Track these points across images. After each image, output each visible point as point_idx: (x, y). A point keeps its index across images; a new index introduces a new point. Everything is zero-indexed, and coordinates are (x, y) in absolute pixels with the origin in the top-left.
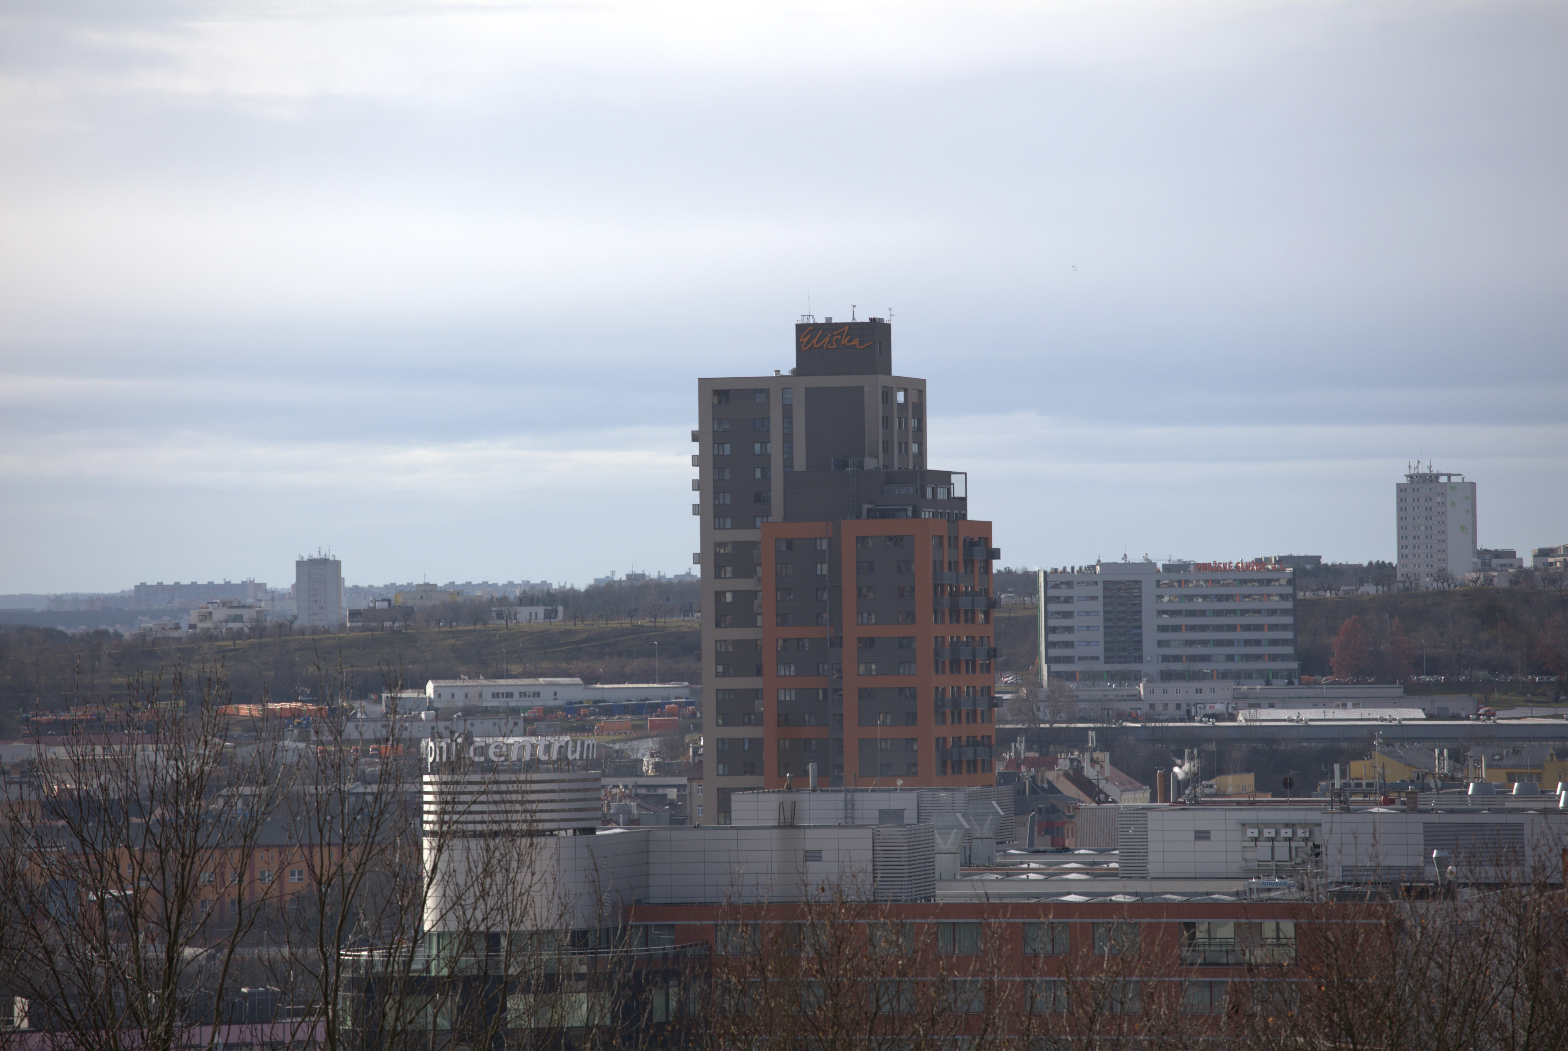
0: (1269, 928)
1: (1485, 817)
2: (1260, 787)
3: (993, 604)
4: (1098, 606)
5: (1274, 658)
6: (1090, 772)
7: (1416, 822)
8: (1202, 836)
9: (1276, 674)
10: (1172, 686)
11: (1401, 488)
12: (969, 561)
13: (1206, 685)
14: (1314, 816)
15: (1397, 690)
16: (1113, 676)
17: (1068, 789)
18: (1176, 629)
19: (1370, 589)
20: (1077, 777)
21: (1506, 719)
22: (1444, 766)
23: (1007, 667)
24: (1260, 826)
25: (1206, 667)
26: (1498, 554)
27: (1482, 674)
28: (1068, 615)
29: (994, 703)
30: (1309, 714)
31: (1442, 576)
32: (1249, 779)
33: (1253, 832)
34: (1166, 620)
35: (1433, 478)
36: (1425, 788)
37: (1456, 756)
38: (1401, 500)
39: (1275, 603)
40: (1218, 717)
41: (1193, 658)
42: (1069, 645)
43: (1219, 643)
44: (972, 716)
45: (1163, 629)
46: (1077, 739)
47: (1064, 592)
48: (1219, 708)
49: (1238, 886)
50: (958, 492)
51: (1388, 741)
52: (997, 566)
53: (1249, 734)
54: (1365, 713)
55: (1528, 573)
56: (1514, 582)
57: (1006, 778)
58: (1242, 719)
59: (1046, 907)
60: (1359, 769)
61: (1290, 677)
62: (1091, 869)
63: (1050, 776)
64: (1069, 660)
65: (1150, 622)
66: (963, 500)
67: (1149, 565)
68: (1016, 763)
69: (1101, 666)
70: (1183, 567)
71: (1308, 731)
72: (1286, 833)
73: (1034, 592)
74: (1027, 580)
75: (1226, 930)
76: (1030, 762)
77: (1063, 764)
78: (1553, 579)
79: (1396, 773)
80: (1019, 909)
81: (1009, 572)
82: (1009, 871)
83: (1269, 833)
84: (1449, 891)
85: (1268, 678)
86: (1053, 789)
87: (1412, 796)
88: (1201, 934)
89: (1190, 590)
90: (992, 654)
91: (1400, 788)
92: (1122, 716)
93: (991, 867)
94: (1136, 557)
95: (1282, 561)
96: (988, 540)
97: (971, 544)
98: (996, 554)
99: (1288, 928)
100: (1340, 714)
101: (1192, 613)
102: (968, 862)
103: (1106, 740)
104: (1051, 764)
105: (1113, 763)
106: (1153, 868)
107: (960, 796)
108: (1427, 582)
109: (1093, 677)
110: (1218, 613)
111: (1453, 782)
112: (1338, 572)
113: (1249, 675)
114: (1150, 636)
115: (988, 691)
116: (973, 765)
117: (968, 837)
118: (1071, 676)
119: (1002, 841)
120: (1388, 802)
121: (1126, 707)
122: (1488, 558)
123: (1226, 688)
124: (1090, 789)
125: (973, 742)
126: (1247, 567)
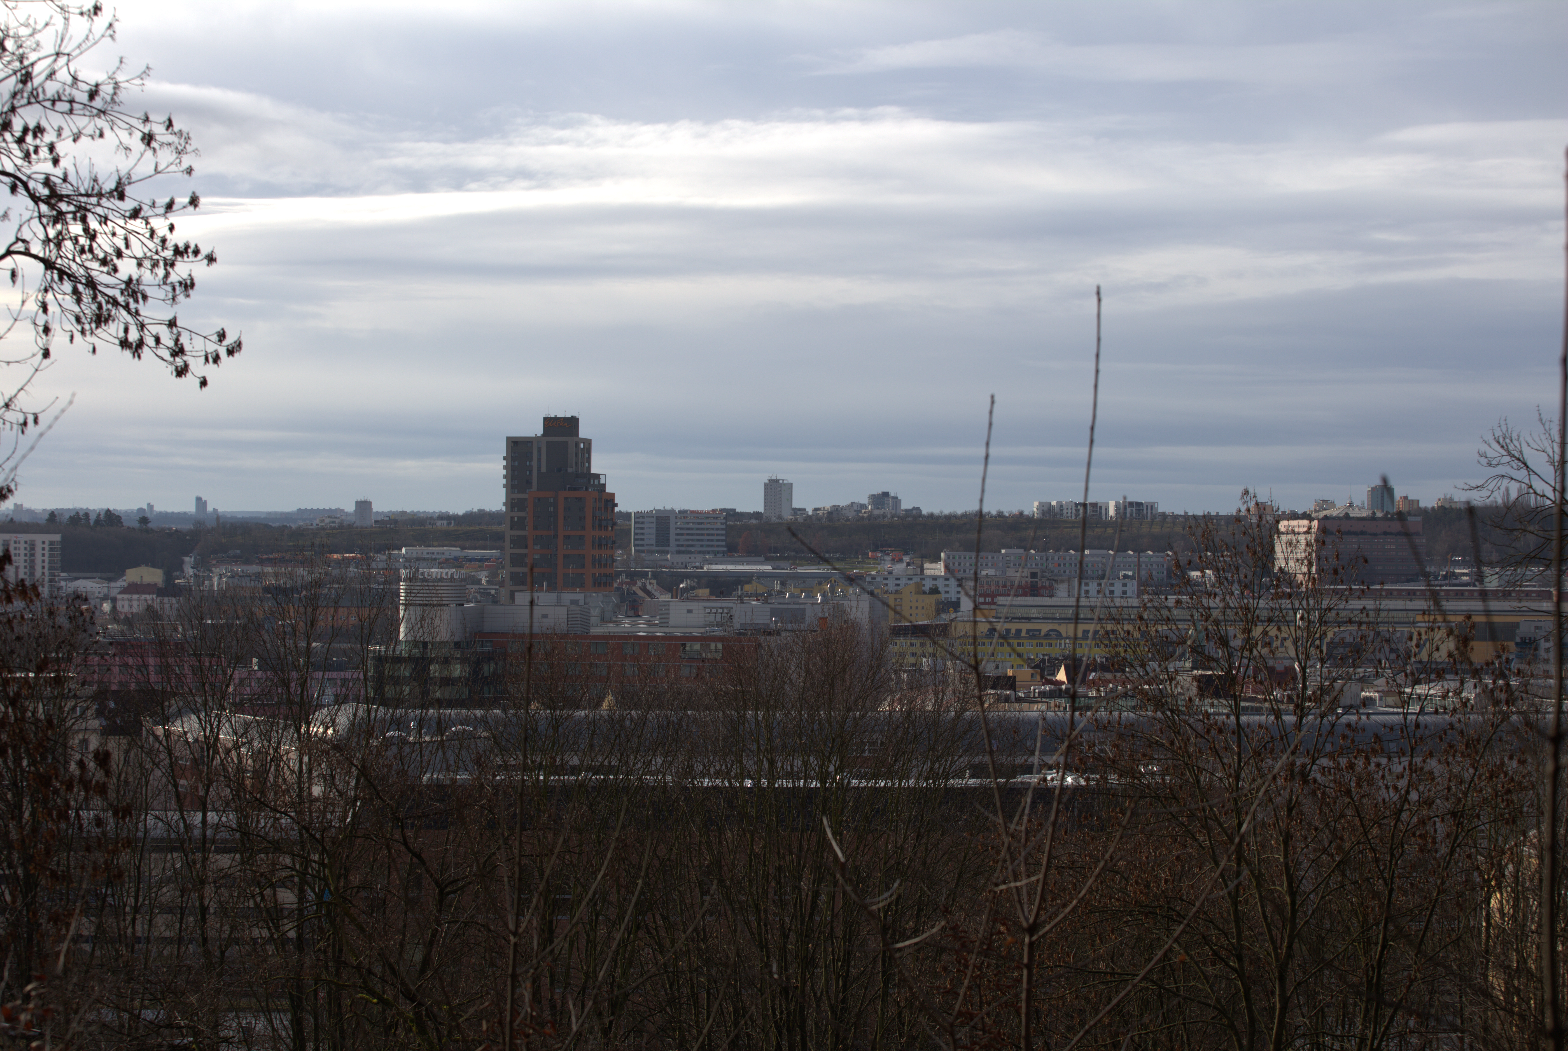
0: (713, 645)
1: (792, 606)
2: (711, 594)
3: (614, 524)
4: (654, 525)
5: (718, 546)
6: (649, 587)
7: (768, 607)
8: (689, 611)
9: (718, 552)
10: (680, 556)
11: (766, 484)
12: (606, 507)
13: (692, 556)
14: (731, 605)
15: (762, 559)
16: (658, 552)
17: (641, 593)
18: (682, 534)
19: (753, 521)
20: (644, 589)
21: (800, 570)
22: (777, 586)
23: (619, 548)
24: (711, 608)
25: (693, 549)
26: (800, 510)
27: (793, 554)
28: (642, 528)
29: (614, 561)
30: (730, 567)
31: (780, 517)
32: (707, 591)
33: (708, 610)
34: (679, 531)
35: (777, 481)
36: (771, 595)
37: (782, 583)
38: (766, 489)
39: (719, 526)
40: (697, 568)
41: (688, 546)
42: (642, 540)
43: (698, 540)
44: (606, 566)
45: (677, 534)
46: (645, 575)
47: (641, 520)
48: (697, 564)
49: (703, 630)
50: (603, 482)
51: (758, 578)
52: (616, 509)
53: (708, 574)
54: (750, 567)
55: (810, 517)
56: (805, 520)
57: (618, 589)
58: (705, 568)
59: (630, 637)
60: (747, 587)
61: (724, 553)
62: (649, 623)
63: (634, 588)
64: (642, 545)
65: (673, 532)
66: (604, 485)
67: (673, 511)
68: (622, 583)
69: (654, 548)
70: (685, 512)
71: (729, 574)
72: (720, 611)
73: (630, 520)
74: (628, 515)
75: (697, 646)
76: (627, 583)
77: (639, 584)
78: (819, 519)
79: (761, 589)
80: (620, 637)
81: (621, 512)
82: (618, 623)
83: (714, 611)
84: (778, 633)
85: (715, 554)
86: (635, 593)
87: (766, 598)
88: (688, 648)
89: (688, 520)
90: (614, 542)
91: (762, 595)
92: (661, 567)
93: (611, 621)
94: (668, 508)
95: (722, 510)
96: (613, 500)
97: (607, 501)
98: (616, 505)
99: (720, 646)
100: (741, 567)
101: (688, 529)
102: (602, 620)
103: (655, 576)
104: (635, 584)
105: (658, 584)
106: (671, 623)
107: (600, 595)
108: (774, 519)
109: (651, 552)
110: (698, 529)
111: (781, 593)
112: (742, 515)
113: (709, 553)
114: (672, 537)
115: (612, 556)
116: (605, 584)
117: (603, 610)
118: (643, 551)
119: (615, 612)
120: (758, 600)
121: (663, 563)
122: (796, 511)
123: (700, 557)
124: (649, 593)
125: (606, 575)
126: (709, 512)
